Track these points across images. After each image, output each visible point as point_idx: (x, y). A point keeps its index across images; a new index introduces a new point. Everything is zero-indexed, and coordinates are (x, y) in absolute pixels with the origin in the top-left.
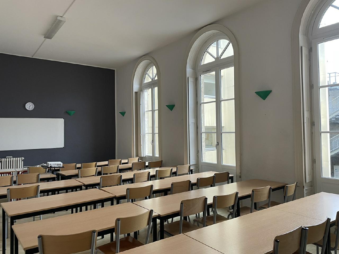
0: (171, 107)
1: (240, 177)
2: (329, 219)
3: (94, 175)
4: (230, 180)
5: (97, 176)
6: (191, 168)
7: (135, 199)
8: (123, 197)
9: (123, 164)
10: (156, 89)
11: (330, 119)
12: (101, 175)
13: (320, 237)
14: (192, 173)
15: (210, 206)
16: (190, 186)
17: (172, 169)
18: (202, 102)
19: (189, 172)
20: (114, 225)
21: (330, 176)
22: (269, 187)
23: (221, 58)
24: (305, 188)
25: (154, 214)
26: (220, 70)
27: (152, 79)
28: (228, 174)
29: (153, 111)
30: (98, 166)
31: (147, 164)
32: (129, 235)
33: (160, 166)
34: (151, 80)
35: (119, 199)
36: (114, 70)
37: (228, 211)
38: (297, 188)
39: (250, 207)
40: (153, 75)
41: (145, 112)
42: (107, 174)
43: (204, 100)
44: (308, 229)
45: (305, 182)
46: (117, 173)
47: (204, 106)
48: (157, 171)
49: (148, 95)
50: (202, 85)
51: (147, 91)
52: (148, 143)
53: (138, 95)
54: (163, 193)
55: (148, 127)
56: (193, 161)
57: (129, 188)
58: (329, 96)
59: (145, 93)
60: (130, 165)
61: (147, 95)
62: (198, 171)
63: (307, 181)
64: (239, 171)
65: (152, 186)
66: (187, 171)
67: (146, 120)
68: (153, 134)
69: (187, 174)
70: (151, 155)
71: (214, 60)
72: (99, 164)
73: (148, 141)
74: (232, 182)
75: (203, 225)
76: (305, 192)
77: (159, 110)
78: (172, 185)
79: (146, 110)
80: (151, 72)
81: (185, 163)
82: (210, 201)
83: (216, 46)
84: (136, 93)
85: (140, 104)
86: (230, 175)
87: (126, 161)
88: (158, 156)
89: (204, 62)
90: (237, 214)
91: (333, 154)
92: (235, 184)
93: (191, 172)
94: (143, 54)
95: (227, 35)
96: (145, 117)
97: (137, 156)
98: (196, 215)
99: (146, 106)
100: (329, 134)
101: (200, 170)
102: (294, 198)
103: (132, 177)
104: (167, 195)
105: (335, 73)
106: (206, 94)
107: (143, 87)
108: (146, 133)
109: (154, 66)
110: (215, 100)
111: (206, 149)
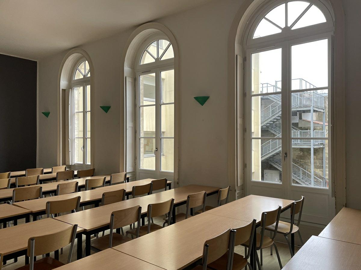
0: (106, 109)
1: (178, 183)
2: (255, 221)
3: (6, 188)
4: (168, 187)
5: (10, 188)
6: (127, 176)
7: (59, 214)
8: (42, 212)
9: (45, 173)
10: (88, 88)
11: (262, 127)
12: (15, 187)
13: (247, 238)
14: (128, 182)
15: (145, 215)
16: (125, 195)
17: (105, 178)
18: (141, 104)
19: (125, 180)
20: (27, 246)
21: (260, 180)
22: (204, 192)
23: (161, 60)
24: (237, 192)
25: (79, 229)
26: (161, 72)
27: (84, 76)
28: (166, 180)
29: (85, 112)
30: (12, 177)
31: (76, 173)
32: (48, 255)
33: (92, 175)
34: (82, 77)
35: (36, 215)
36: (36, 62)
37: (163, 219)
38: (230, 192)
39: (186, 213)
40: (85, 71)
41: (75, 114)
42: (24, 186)
43: (143, 103)
44: (236, 231)
45: (237, 185)
46: (37, 184)
47: (143, 109)
48: (87, 180)
49: (79, 93)
50: (141, 87)
51: (77, 89)
52: (78, 149)
53: (66, 94)
54: (94, 205)
55: (78, 130)
56: (129, 168)
57: (50, 202)
58: (261, 105)
59: (75, 91)
60: (54, 175)
61: (77, 94)
62: (135, 179)
63: (239, 185)
64: (176, 178)
65: (79, 198)
66: (122, 179)
67: (76, 122)
68: (85, 139)
69: (123, 182)
70: (82, 163)
71: (154, 61)
72: (13, 174)
73: (78, 147)
74: (170, 189)
75: (136, 236)
76: (237, 195)
77: (92, 111)
78: (103, 195)
79: (76, 111)
80: (83, 67)
81: (120, 171)
82: (144, 210)
83: (156, 46)
84: (64, 90)
85: (68, 104)
86: (168, 182)
87: (50, 170)
88: (90, 164)
89: (144, 62)
90: (172, 221)
91: (263, 159)
92: (172, 190)
93: (128, 180)
94: (73, 46)
95: (167, 36)
96: (75, 119)
97: (64, 164)
98: (131, 225)
99: (76, 106)
100: (260, 140)
101: (137, 177)
102: (227, 201)
103: (56, 188)
104: (98, 206)
105: (267, 83)
106: (145, 96)
107: (72, 84)
108: (76, 137)
109: (87, 62)
110: (154, 103)
111: (145, 155)
